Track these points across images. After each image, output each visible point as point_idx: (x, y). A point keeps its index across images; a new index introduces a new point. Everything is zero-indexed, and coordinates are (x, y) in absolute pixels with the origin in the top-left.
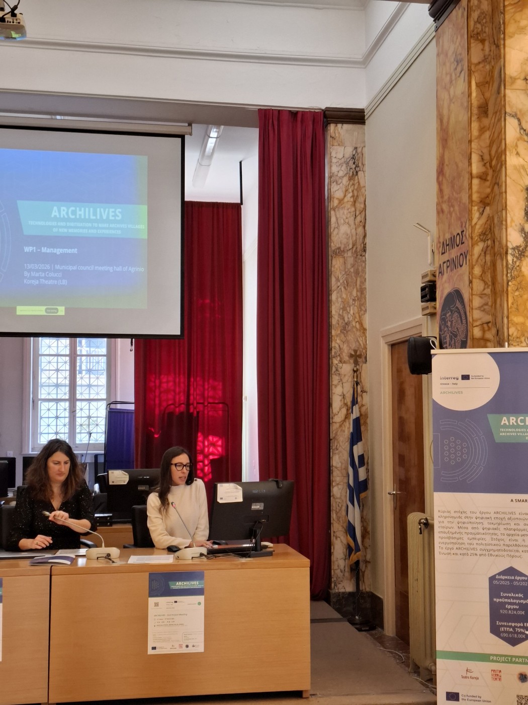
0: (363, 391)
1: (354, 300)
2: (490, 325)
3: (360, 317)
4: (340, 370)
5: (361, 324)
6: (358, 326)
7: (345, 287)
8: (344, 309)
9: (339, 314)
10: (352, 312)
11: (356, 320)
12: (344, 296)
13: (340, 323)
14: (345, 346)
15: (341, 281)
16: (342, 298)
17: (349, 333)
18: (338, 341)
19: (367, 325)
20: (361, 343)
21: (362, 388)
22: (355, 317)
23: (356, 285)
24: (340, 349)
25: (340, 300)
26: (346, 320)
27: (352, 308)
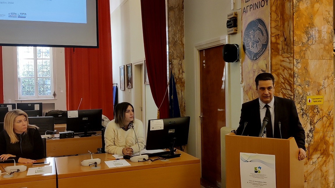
0: (183, 72)
1: (179, 31)
2: (279, 36)
3: (181, 39)
4: (173, 63)
5: (182, 42)
6: (180, 43)
7: (174, 25)
8: (174, 35)
9: (172, 37)
10: (178, 37)
11: (180, 40)
12: (174, 29)
13: (173, 41)
14: (175, 52)
15: (173, 22)
16: (174, 30)
17: (177, 46)
18: (172, 49)
19: (184, 43)
20: (182, 50)
21: (182, 70)
22: (179, 39)
23: (180, 24)
24: (173, 53)
25: (173, 31)
26: (175, 40)
27: (178, 34)
